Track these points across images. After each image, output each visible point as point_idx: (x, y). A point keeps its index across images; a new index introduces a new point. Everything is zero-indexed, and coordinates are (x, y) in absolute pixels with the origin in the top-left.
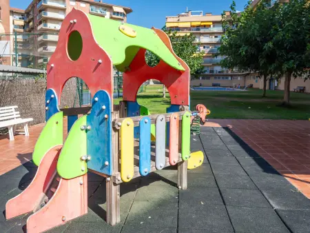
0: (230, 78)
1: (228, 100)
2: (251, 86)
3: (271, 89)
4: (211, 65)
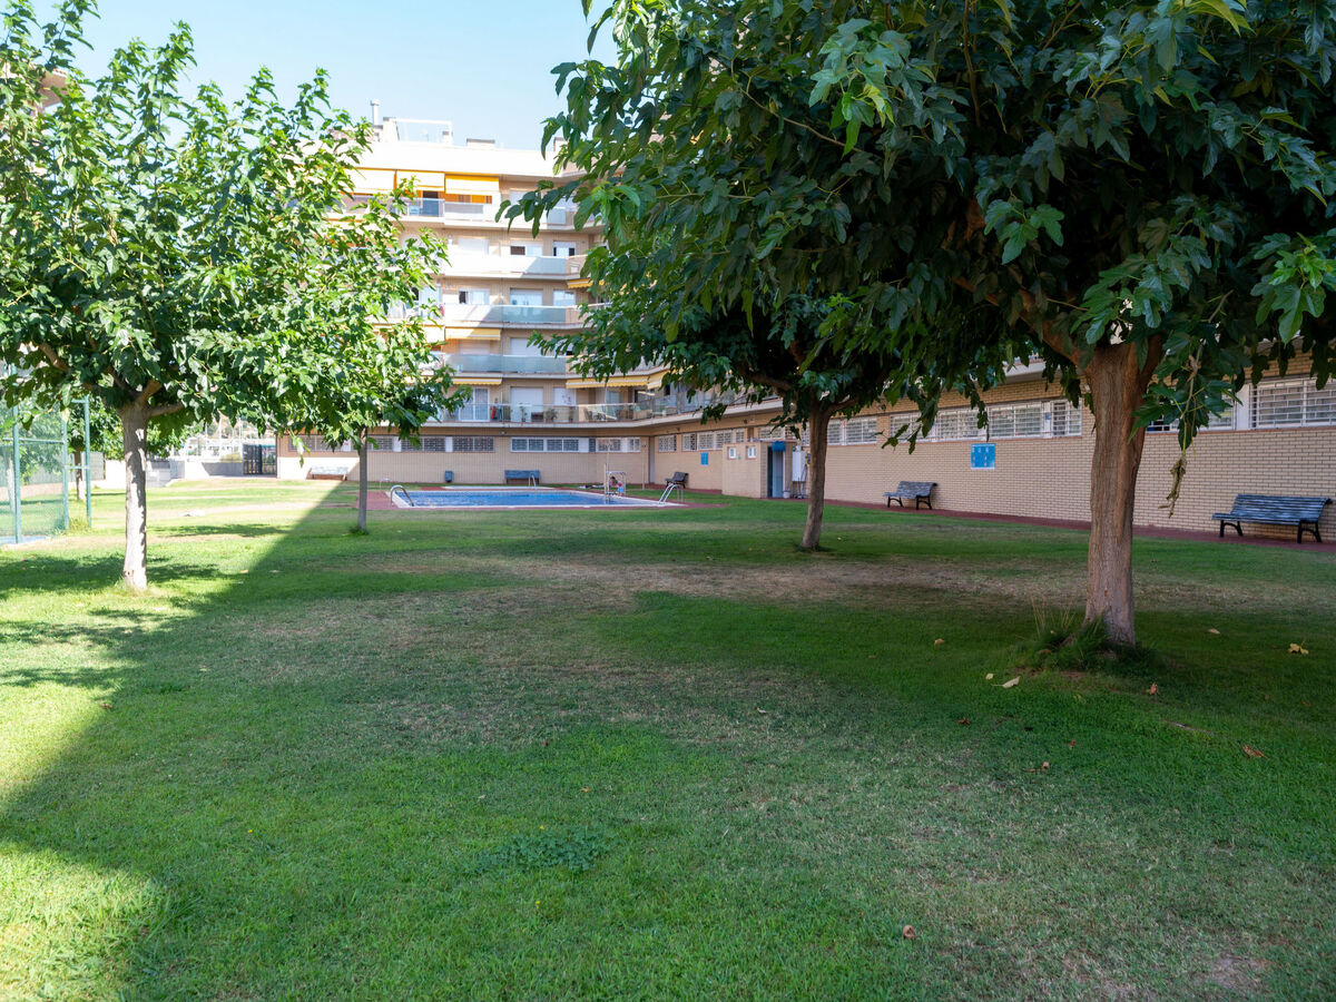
0: (584, 445)
1: (621, 582)
2: (682, 480)
3: (774, 495)
4: (499, 382)
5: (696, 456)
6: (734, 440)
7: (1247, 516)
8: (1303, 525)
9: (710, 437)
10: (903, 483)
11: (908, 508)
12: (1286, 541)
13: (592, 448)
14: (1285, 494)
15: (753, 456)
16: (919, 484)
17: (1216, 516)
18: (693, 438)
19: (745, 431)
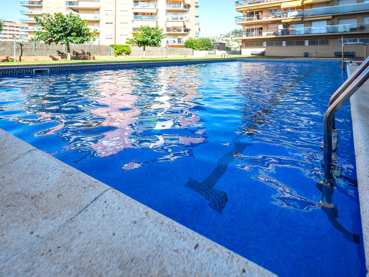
4: (330, 17)
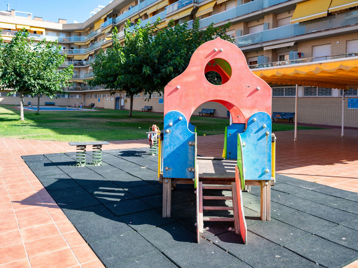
3: (117, 109)
5: (97, 100)
6: (107, 96)
7: (203, 112)
8: (211, 114)
9: (101, 95)
10: (145, 106)
11: (146, 111)
12: (208, 116)
13: (69, 97)
14: (209, 108)
15: (112, 100)
16: (149, 107)
17: (199, 112)
18: (96, 95)
19: (110, 94)
